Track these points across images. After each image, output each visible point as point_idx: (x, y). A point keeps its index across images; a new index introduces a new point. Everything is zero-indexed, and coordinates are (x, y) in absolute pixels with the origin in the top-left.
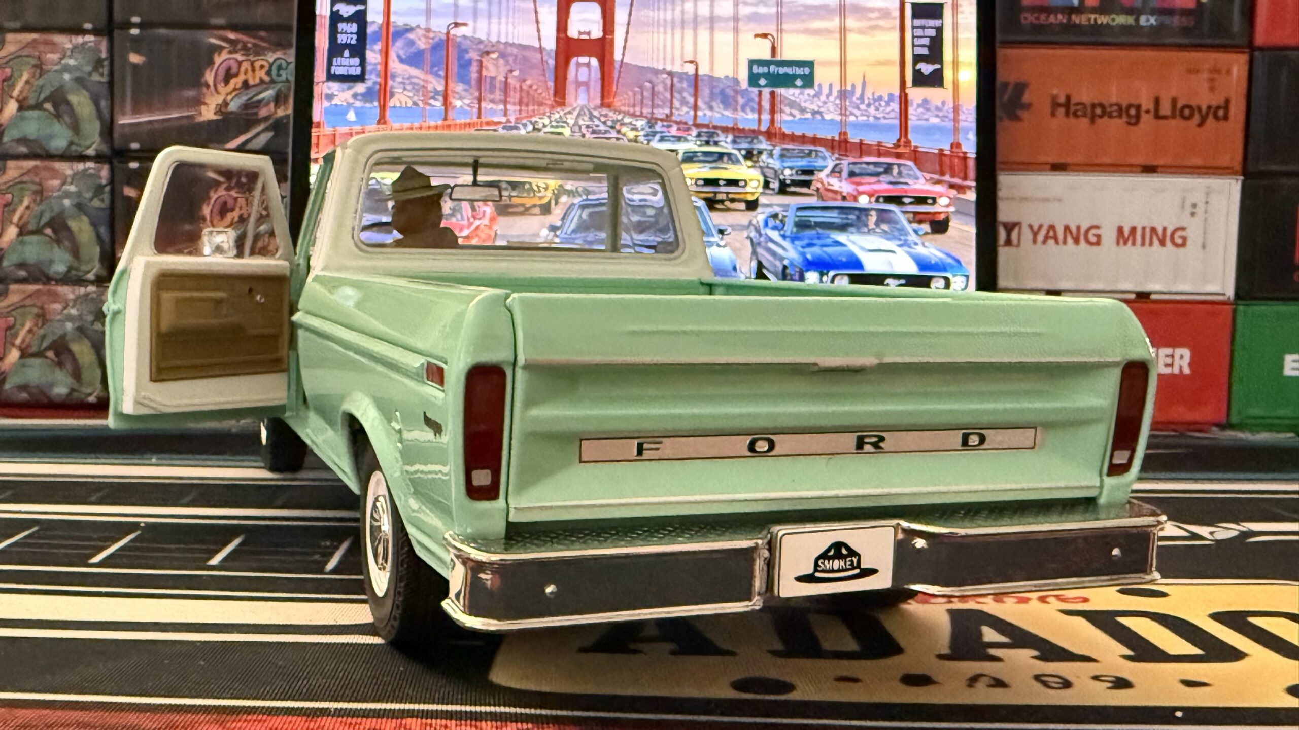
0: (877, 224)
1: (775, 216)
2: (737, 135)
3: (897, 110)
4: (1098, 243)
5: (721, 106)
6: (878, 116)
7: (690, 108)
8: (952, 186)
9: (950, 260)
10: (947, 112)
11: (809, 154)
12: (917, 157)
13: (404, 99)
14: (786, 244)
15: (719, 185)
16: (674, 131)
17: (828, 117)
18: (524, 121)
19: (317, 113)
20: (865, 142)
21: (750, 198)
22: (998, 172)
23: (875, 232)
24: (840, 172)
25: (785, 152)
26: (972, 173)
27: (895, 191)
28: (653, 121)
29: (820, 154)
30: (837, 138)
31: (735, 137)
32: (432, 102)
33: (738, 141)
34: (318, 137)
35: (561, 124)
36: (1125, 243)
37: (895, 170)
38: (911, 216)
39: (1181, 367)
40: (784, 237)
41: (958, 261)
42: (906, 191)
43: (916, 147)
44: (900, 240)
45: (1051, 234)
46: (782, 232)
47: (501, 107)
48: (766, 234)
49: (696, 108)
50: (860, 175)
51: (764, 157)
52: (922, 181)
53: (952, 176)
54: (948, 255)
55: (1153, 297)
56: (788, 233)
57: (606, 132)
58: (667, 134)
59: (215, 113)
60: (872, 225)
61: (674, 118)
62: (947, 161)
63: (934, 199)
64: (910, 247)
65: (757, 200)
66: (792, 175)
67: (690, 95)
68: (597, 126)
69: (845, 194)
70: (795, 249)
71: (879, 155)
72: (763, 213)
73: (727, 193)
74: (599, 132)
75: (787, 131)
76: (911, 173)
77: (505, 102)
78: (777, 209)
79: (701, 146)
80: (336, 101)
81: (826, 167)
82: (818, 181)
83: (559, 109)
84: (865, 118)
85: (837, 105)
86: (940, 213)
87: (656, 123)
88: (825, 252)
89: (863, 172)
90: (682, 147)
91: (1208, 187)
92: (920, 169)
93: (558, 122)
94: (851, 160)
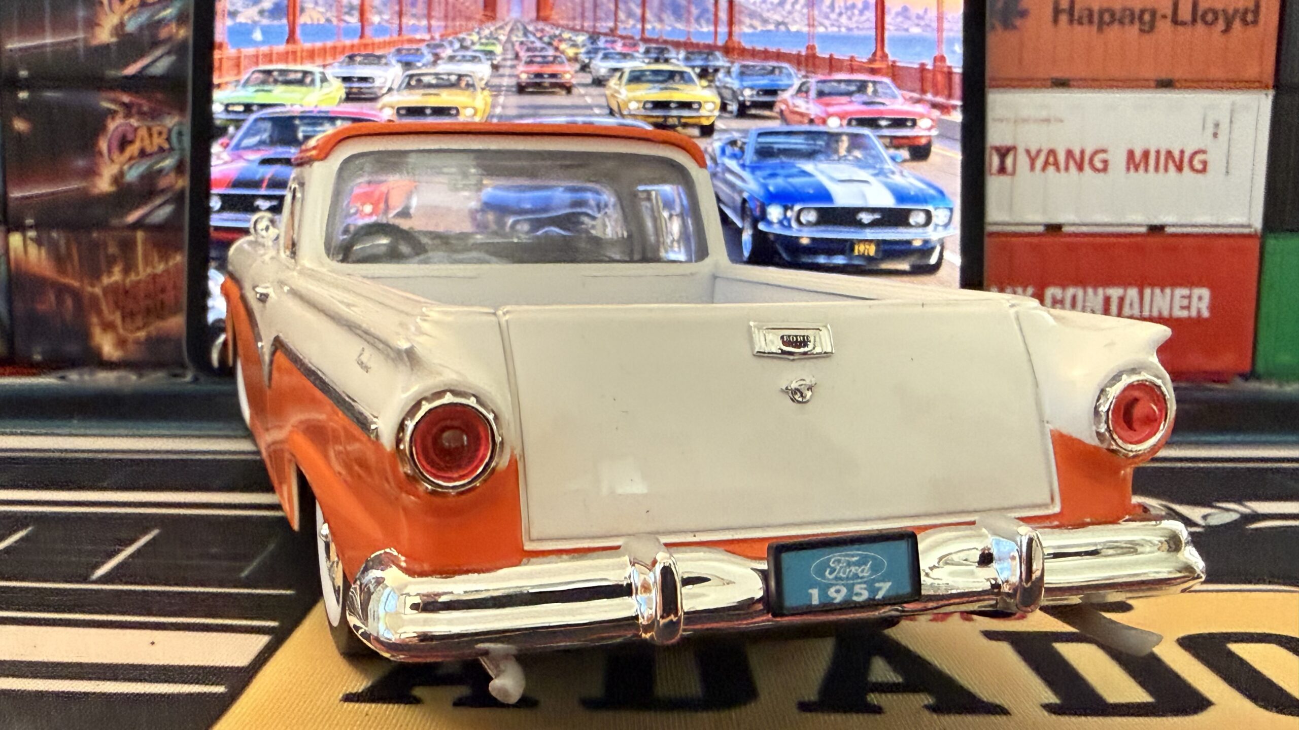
0: (849, 150)
1: (733, 143)
2: (690, 50)
3: (873, 19)
4: (1105, 169)
5: (672, 18)
6: (851, 26)
7: (637, 21)
8: (935, 106)
9: (932, 192)
10: (931, 20)
11: (772, 71)
12: (895, 73)
13: (315, 16)
14: (746, 174)
15: (671, 108)
16: (619, 47)
17: (793, 28)
18: (450, 38)
19: (220, 34)
20: (836, 56)
21: (706, 122)
22: (987, 89)
23: (846, 160)
24: (807, 92)
25: (743, 69)
26: (958, 90)
27: (868, 112)
28: (595, 37)
29: (784, 71)
30: (804, 53)
31: (689, 53)
32: (347, 18)
33: (692, 57)
34: (221, 60)
35: (492, 41)
36: (1136, 169)
37: (870, 89)
38: (888, 140)
39: (1199, 311)
40: (743, 166)
41: (941, 193)
42: (882, 112)
43: (894, 62)
44: (874, 168)
45: (1051, 160)
46: (741, 162)
47: (424, 23)
48: (724, 165)
49: (643, 19)
50: (830, 94)
51: (720, 75)
52: (900, 100)
53: (936, 94)
54: (930, 185)
55: (1169, 230)
56: (748, 163)
57: (542, 49)
58: (612, 51)
59: (112, 36)
60: (843, 151)
61: (619, 32)
62: (930, 75)
63: (914, 122)
64: (887, 177)
65: (712, 126)
66: (752, 96)
67: (638, 6)
68: (533, 42)
69: (812, 117)
70: (756, 180)
71: (852, 70)
72: (720, 139)
73: (680, 117)
74: (534, 49)
75: (748, 46)
76: (888, 91)
77: (429, 16)
78: (736, 135)
79: (649, 63)
80: (241, 19)
81: (791, 86)
82: (780, 102)
83: (489, 24)
84: (835, 29)
85: (803, 15)
86: (921, 137)
87: (598, 38)
88: (790, 183)
89: (833, 91)
90: (628, 66)
91: (1233, 104)
92: (899, 87)
93: (487, 38)
94: (821, 77)
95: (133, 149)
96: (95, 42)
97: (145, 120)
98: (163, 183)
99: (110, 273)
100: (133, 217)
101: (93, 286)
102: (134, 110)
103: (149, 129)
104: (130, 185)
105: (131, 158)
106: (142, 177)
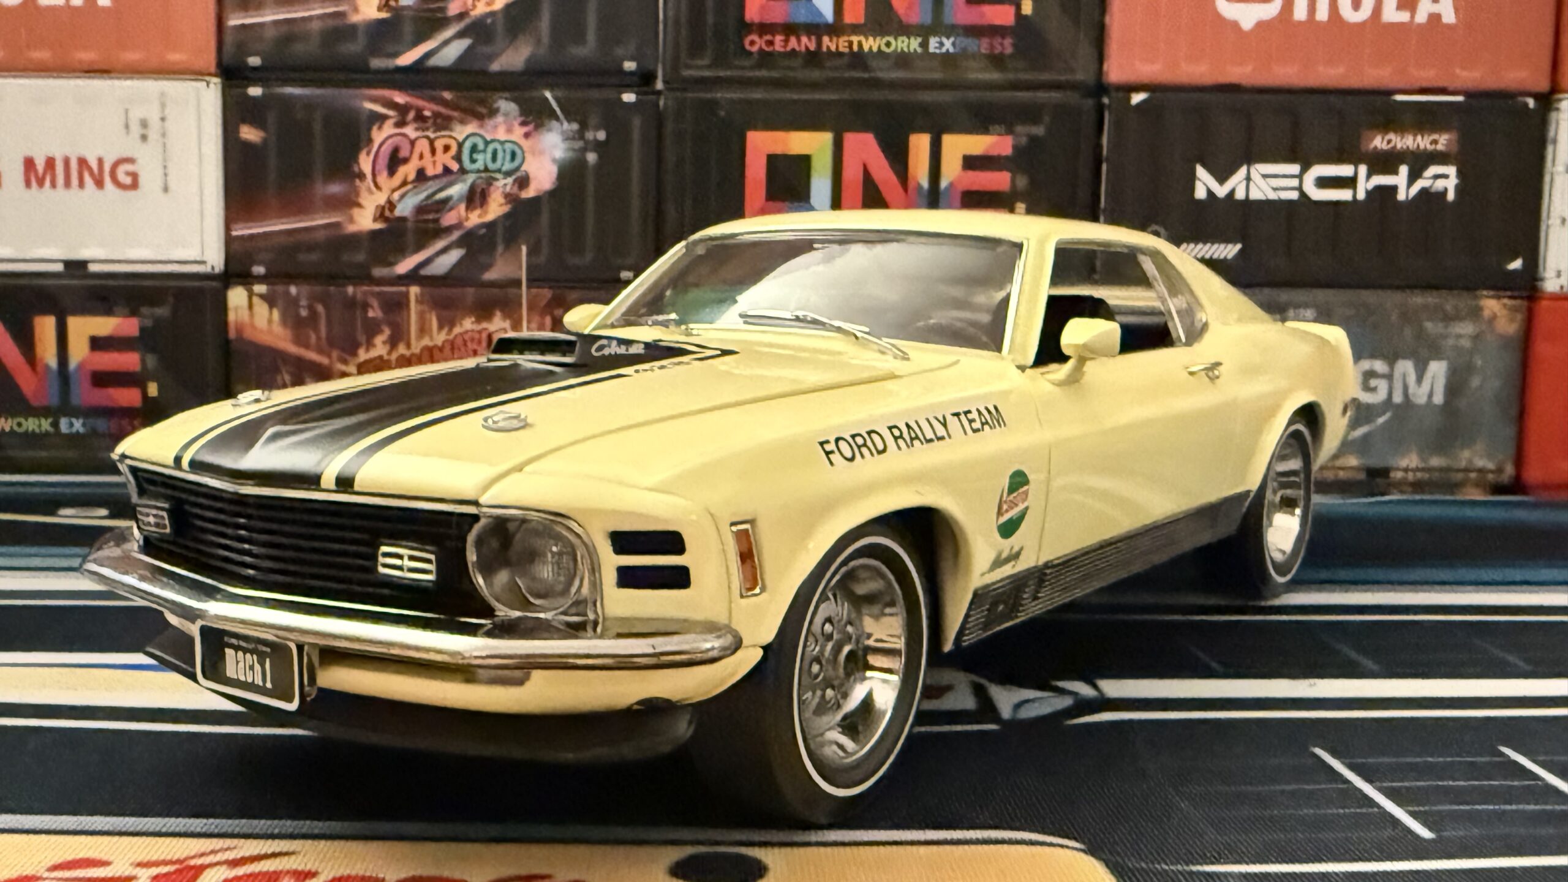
95: (408, 171)
96: (355, 18)
97: (427, 129)
98: (449, 219)
99: (370, 345)
100: (404, 267)
101: (345, 362)
102: (411, 115)
103: (432, 142)
104: (403, 219)
105: (404, 183)
106: (420, 210)
